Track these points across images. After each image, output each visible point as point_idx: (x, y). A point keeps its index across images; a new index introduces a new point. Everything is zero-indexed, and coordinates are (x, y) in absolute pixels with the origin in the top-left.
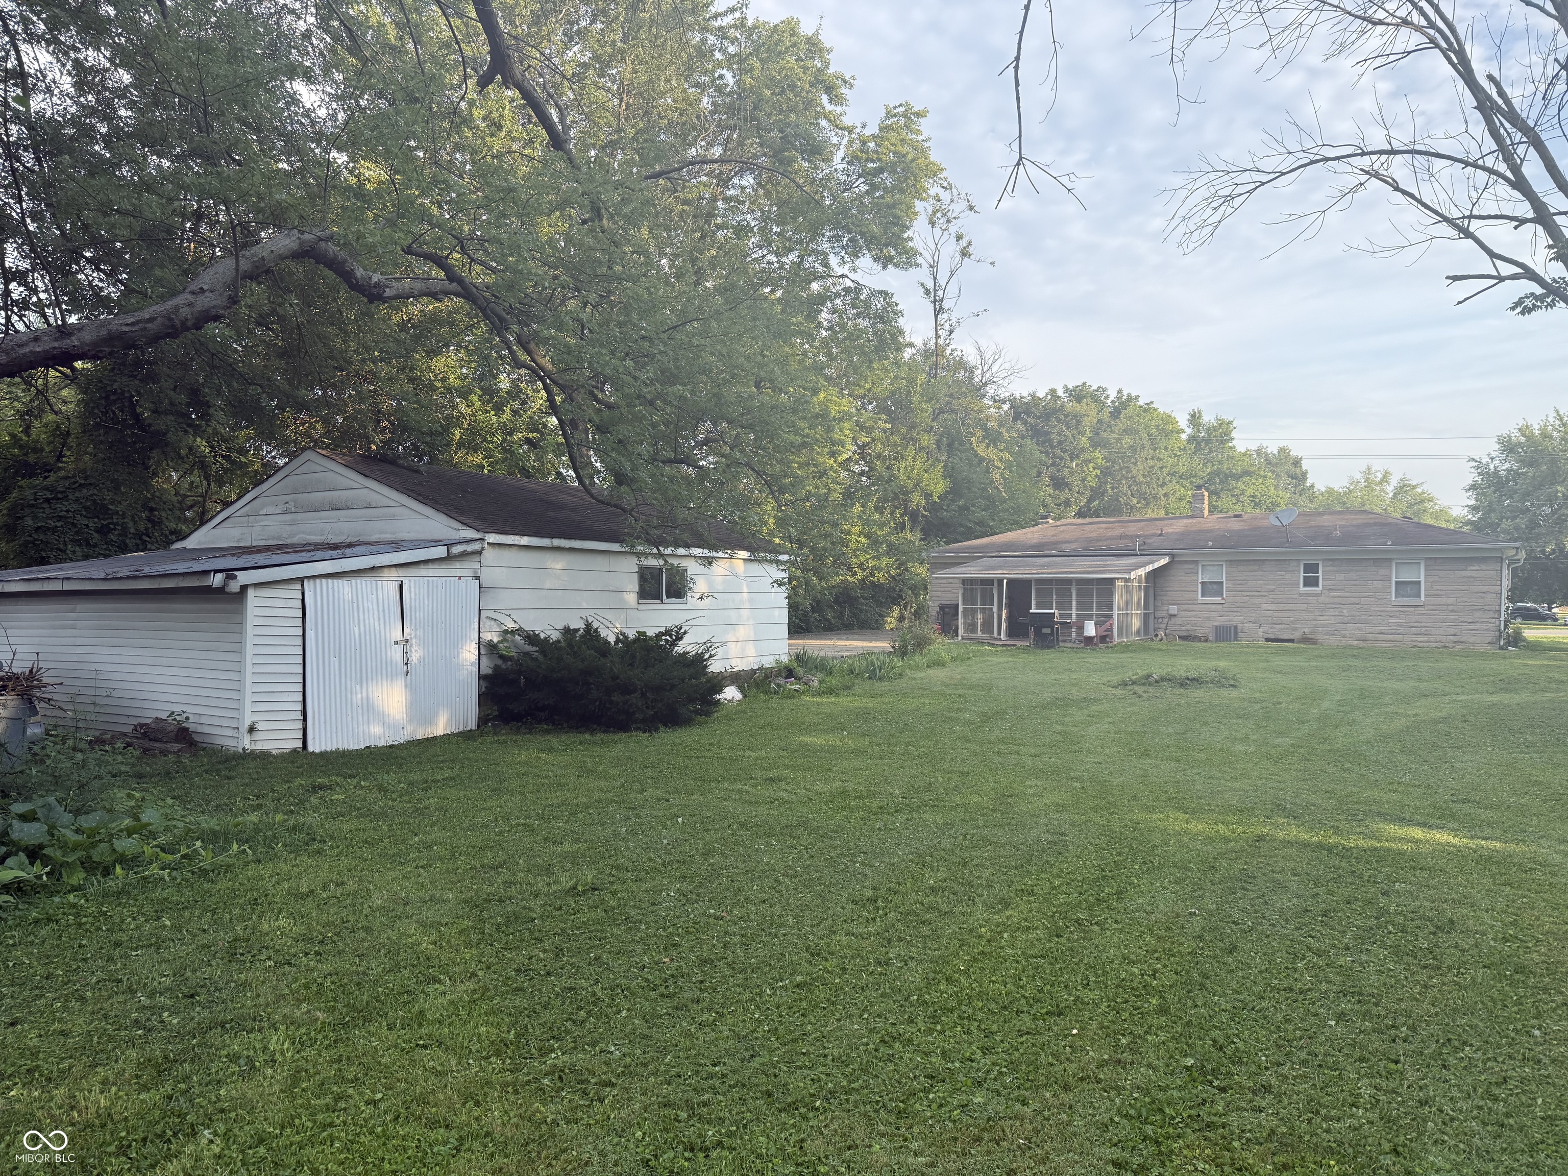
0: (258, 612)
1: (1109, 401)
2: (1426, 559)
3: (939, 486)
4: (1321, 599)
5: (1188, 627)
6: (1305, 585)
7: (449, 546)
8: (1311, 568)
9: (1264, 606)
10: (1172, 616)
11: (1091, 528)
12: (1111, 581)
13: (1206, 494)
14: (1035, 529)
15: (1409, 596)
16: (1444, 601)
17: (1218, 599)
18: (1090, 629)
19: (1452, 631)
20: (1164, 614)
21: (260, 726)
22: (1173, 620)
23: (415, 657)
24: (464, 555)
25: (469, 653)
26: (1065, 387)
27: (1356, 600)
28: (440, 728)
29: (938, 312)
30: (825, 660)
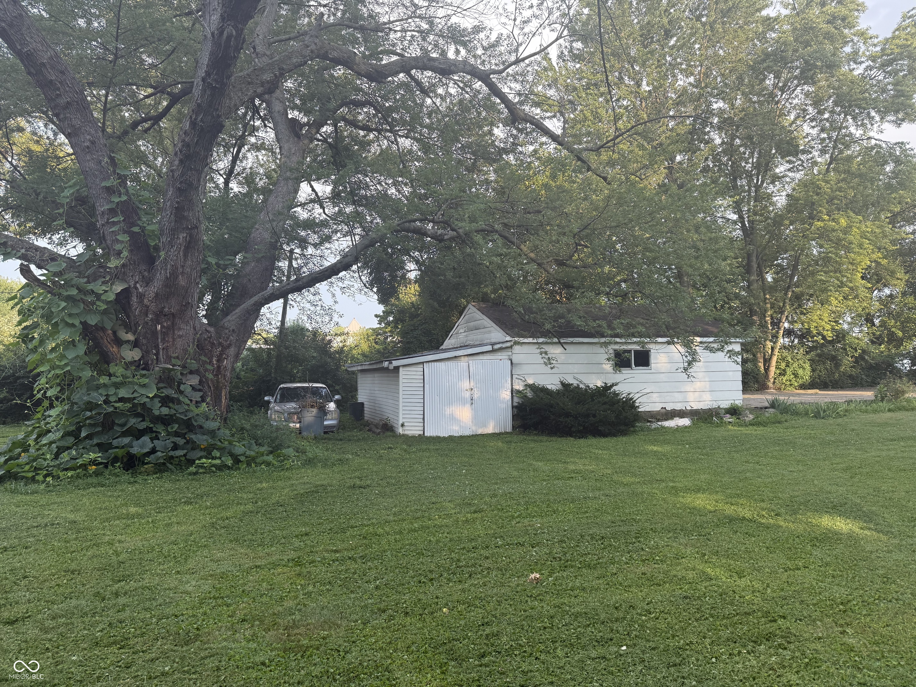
0: (405, 377)
7: (493, 344)
21: (406, 424)
23: (476, 396)
24: (501, 349)
25: (506, 395)
28: (490, 429)
30: (793, 404)
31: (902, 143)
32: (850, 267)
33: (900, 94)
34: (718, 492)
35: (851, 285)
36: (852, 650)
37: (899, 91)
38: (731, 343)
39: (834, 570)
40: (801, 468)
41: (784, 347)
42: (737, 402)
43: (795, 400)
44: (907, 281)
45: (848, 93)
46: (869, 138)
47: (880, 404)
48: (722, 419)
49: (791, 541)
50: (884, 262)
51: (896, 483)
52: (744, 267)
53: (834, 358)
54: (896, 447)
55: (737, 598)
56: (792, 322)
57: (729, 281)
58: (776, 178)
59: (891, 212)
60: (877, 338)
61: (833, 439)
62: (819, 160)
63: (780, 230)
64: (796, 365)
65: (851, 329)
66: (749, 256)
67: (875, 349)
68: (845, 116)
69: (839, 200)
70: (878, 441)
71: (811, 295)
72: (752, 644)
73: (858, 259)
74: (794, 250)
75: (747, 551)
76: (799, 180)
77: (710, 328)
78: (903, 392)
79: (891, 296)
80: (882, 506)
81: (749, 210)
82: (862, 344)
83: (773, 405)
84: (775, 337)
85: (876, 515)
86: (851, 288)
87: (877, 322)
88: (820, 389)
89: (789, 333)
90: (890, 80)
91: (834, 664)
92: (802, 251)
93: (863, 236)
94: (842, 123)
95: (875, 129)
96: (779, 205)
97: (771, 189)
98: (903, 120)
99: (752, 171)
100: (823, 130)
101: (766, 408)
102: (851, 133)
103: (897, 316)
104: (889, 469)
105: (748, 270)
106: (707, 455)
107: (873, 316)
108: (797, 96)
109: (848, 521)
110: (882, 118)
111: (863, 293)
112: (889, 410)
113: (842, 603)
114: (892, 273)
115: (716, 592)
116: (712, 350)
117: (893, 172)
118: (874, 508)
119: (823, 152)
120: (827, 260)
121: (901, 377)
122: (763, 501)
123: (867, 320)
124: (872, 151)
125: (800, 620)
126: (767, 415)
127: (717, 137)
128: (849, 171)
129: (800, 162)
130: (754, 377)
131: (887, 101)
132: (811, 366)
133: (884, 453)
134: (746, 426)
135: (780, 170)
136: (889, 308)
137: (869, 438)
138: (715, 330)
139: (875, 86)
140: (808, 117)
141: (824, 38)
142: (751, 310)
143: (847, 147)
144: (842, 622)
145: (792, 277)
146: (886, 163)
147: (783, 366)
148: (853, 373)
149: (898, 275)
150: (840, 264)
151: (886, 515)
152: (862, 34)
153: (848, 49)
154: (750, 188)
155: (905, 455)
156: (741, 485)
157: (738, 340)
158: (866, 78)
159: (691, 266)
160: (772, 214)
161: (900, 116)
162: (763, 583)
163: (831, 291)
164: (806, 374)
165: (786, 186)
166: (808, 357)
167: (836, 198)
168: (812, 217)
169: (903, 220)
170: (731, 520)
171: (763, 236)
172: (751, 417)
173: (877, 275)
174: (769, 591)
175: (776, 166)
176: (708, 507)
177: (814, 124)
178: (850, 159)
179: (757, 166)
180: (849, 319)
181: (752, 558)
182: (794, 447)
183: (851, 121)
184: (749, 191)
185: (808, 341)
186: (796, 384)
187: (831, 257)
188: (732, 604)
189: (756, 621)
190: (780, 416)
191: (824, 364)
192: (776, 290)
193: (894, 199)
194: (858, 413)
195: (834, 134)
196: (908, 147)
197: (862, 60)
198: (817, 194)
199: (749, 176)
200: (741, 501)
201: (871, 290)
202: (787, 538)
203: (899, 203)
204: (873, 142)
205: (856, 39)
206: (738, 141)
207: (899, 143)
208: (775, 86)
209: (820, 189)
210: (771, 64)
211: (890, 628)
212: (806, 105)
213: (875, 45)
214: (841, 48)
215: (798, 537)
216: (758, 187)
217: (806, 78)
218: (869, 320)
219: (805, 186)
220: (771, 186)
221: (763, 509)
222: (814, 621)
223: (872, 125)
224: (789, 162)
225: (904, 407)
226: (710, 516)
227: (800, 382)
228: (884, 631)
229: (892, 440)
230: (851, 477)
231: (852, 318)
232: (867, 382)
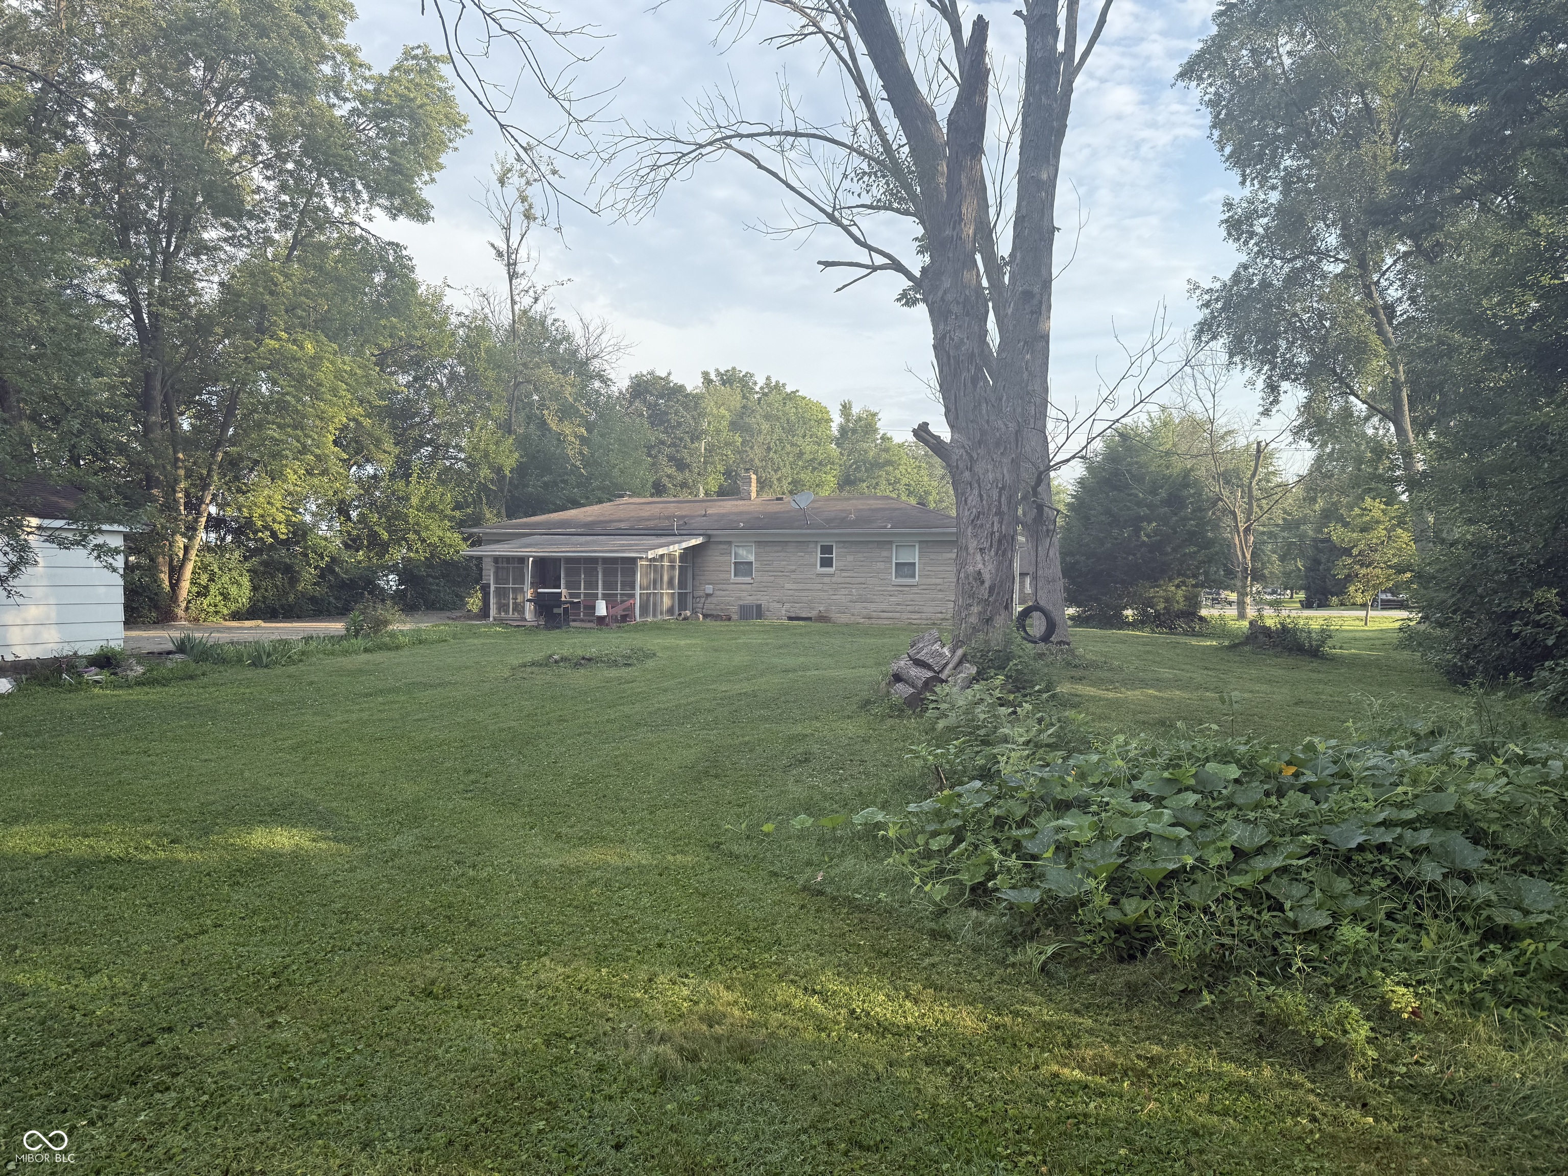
1: (757, 389)
2: (920, 542)
3: (509, 461)
4: (834, 579)
5: (722, 606)
6: (822, 566)
8: (827, 549)
9: (787, 586)
10: (708, 595)
11: (648, 507)
12: (633, 560)
13: (754, 477)
14: (599, 506)
15: (906, 577)
16: (934, 581)
17: (748, 579)
18: (601, 609)
19: (939, 609)
20: (701, 593)
22: (709, 600)
26: (717, 370)
27: (862, 580)
29: (512, 276)
30: (216, 645)
31: (397, 245)
32: (318, 422)
33: (396, 169)
34: (58, 816)
35: (318, 451)
36: (285, 1052)
37: (396, 164)
38: (101, 531)
39: (266, 920)
40: (223, 752)
41: (207, 548)
42: (112, 644)
43: (223, 637)
44: (397, 457)
45: (325, 140)
46: (352, 224)
47: (354, 641)
48: (80, 675)
49: (194, 884)
50: (367, 422)
51: (369, 761)
52: (138, 397)
53: (288, 569)
54: (372, 705)
55: (78, 1018)
56: (221, 507)
57: (105, 418)
58: (202, 248)
59: (379, 347)
60: (354, 540)
61: (279, 700)
62: (276, 236)
63: (206, 342)
64: (226, 578)
65: (315, 525)
66: (148, 377)
67: (350, 557)
68: (319, 176)
69: (304, 310)
70: (347, 699)
71: (256, 462)
72: (99, 1103)
73: (331, 411)
74: (230, 381)
75: (109, 920)
76: (242, 262)
77: (63, 502)
78: (386, 623)
79: (375, 477)
80: (347, 799)
81: (150, 294)
82: (332, 548)
83: (182, 647)
84: (191, 529)
85: (337, 815)
86: (318, 457)
87: (354, 514)
88: (265, 620)
89: (215, 523)
90: (385, 142)
91: (253, 1087)
92: (244, 384)
93: (338, 375)
94: (313, 187)
95: (361, 212)
96: (206, 298)
97: (192, 265)
98: (400, 211)
99: (159, 223)
100: (283, 188)
101: (169, 653)
102: (325, 209)
103: (382, 509)
104: (360, 740)
105: (145, 402)
106: (44, 747)
107: (350, 505)
108: (243, 115)
109: (295, 831)
110: (372, 199)
111: (336, 467)
112: (366, 650)
113: (274, 974)
114: (378, 442)
115: (31, 1019)
116: (63, 544)
117: (384, 286)
118: (334, 804)
119: (283, 225)
120: (282, 406)
121: (383, 600)
122: (149, 820)
123: (340, 511)
124: (355, 245)
125: (200, 1026)
126: (169, 664)
127: (90, 138)
128: (321, 267)
129: (244, 232)
130: (151, 599)
131: (379, 174)
132: (251, 580)
133: (354, 716)
134: (129, 687)
135: (211, 235)
136: (372, 494)
137: (334, 695)
138: (70, 505)
139: (364, 143)
140: (260, 158)
141: (292, 34)
142: (149, 478)
143: (320, 228)
144: (272, 1007)
145: (224, 427)
146: (374, 270)
147: (204, 579)
148: (317, 594)
149: (386, 446)
150: (304, 416)
151: (351, 813)
152: (349, 54)
153: (327, 69)
154: (154, 254)
155: (384, 716)
156: (107, 796)
157: (116, 527)
158: (351, 126)
159: (22, 374)
160: (194, 311)
161: (397, 202)
162: (135, 975)
163: (287, 457)
164: (243, 593)
165: (220, 266)
166: (247, 565)
167: (299, 306)
168: (261, 330)
169: (395, 363)
170: (81, 866)
171: (175, 348)
172: (140, 670)
173: (356, 442)
174: (145, 986)
175: (204, 228)
176: (34, 849)
177: (269, 173)
178: (323, 248)
179: (168, 216)
180: (314, 508)
181: (116, 933)
182: (213, 719)
183: (327, 187)
184: (152, 259)
185: (249, 539)
186: (225, 612)
187: (288, 402)
188: (64, 1035)
189: (112, 1054)
190: (193, 665)
191: (273, 577)
192: (197, 447)
193: (385, 327)
194: (321, 656)
195: (302, 201)
196: (404, 253)
197: (347, 95)
198: (272, 293)
199: (153, 231)
200: (104, 828)
201: (347, 464)
202: (188, 881)
203: (391, 336)
204: (358, 231)
205: (339, 58)
206: (133, 161)
207: (393, 244)
208: (207, 83)
209: (276, 285)
210: (200, 40)
211: (345, 995)
212: (258, 137)
213: (366, 80)
214: (318, 63)
215: (209, 874)
216: (168, 257)
217: (259, 89)
218: (343, 510)
219: (252, 275)
220: (193, 260)
221: (147, 836)
222: (224, 1020)
223: (357, 204)
224: (227, 226)
225: (386, 645)
226: (35, 867)
227: (233, 608)
228: (335, 1003)
229: (367, 695)
230: (304, 759)
231: (318, 506)
232: (337, 607)
